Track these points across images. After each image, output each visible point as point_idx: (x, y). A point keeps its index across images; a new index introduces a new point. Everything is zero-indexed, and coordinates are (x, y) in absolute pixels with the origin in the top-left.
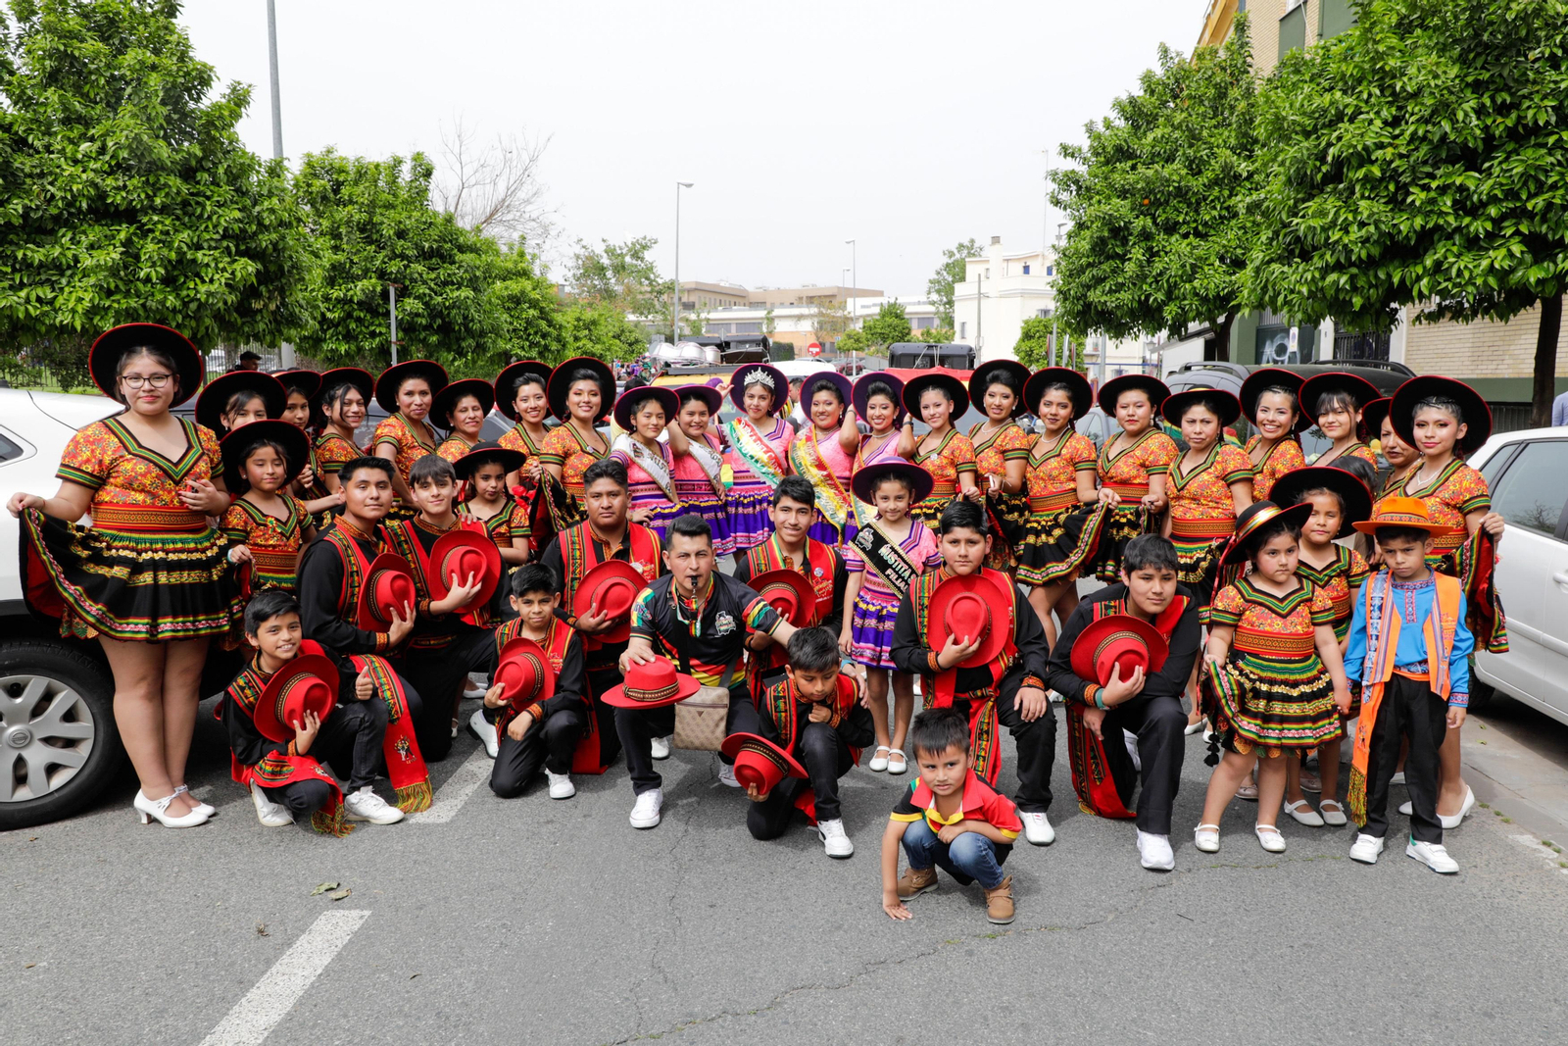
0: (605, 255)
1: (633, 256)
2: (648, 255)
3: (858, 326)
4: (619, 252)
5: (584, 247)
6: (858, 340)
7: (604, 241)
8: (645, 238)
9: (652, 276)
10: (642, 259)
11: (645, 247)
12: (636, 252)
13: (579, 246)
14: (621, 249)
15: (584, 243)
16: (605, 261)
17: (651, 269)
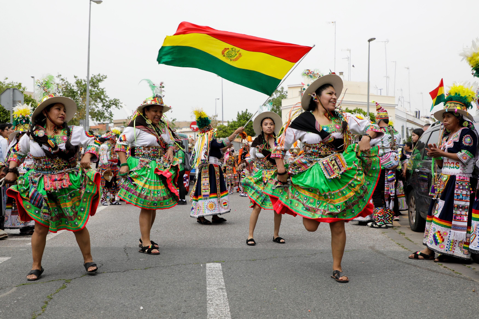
0: (75, 85)
1: (92, 85)
2: (101, 85)
3: (226, 124)
4: (84, 83)
5: (62, 79)
6: (225, 131)
7: (75, 77)
8: (99, 75)
9: (102, 97)
10: (97, 87)
11: (100, 81)
12: (94, 83)
13: (59, 79)
14: (85, 81)
15: (62, 77)
16: (75, 88)
17: (102, 92)
